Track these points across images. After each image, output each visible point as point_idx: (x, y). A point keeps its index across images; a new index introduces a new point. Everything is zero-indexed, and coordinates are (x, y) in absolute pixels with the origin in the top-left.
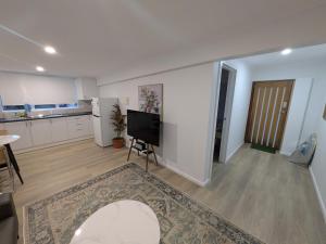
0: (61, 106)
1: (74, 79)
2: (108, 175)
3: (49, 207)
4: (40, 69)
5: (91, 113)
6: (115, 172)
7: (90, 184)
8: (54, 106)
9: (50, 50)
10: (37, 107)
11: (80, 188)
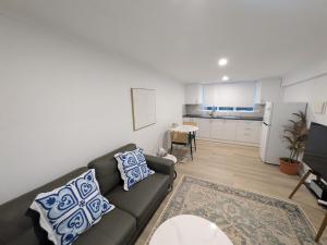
0: (238, 109)
1: (256, 81)
2: (249, 196)
3: (193, 185)
4: (225, 78)
5: (261, 119)
6: (259, 199)
7: (226, 190)
8: (232, 109)
9: (223, 62)
10: (221, 109)
11: (216, 188)
